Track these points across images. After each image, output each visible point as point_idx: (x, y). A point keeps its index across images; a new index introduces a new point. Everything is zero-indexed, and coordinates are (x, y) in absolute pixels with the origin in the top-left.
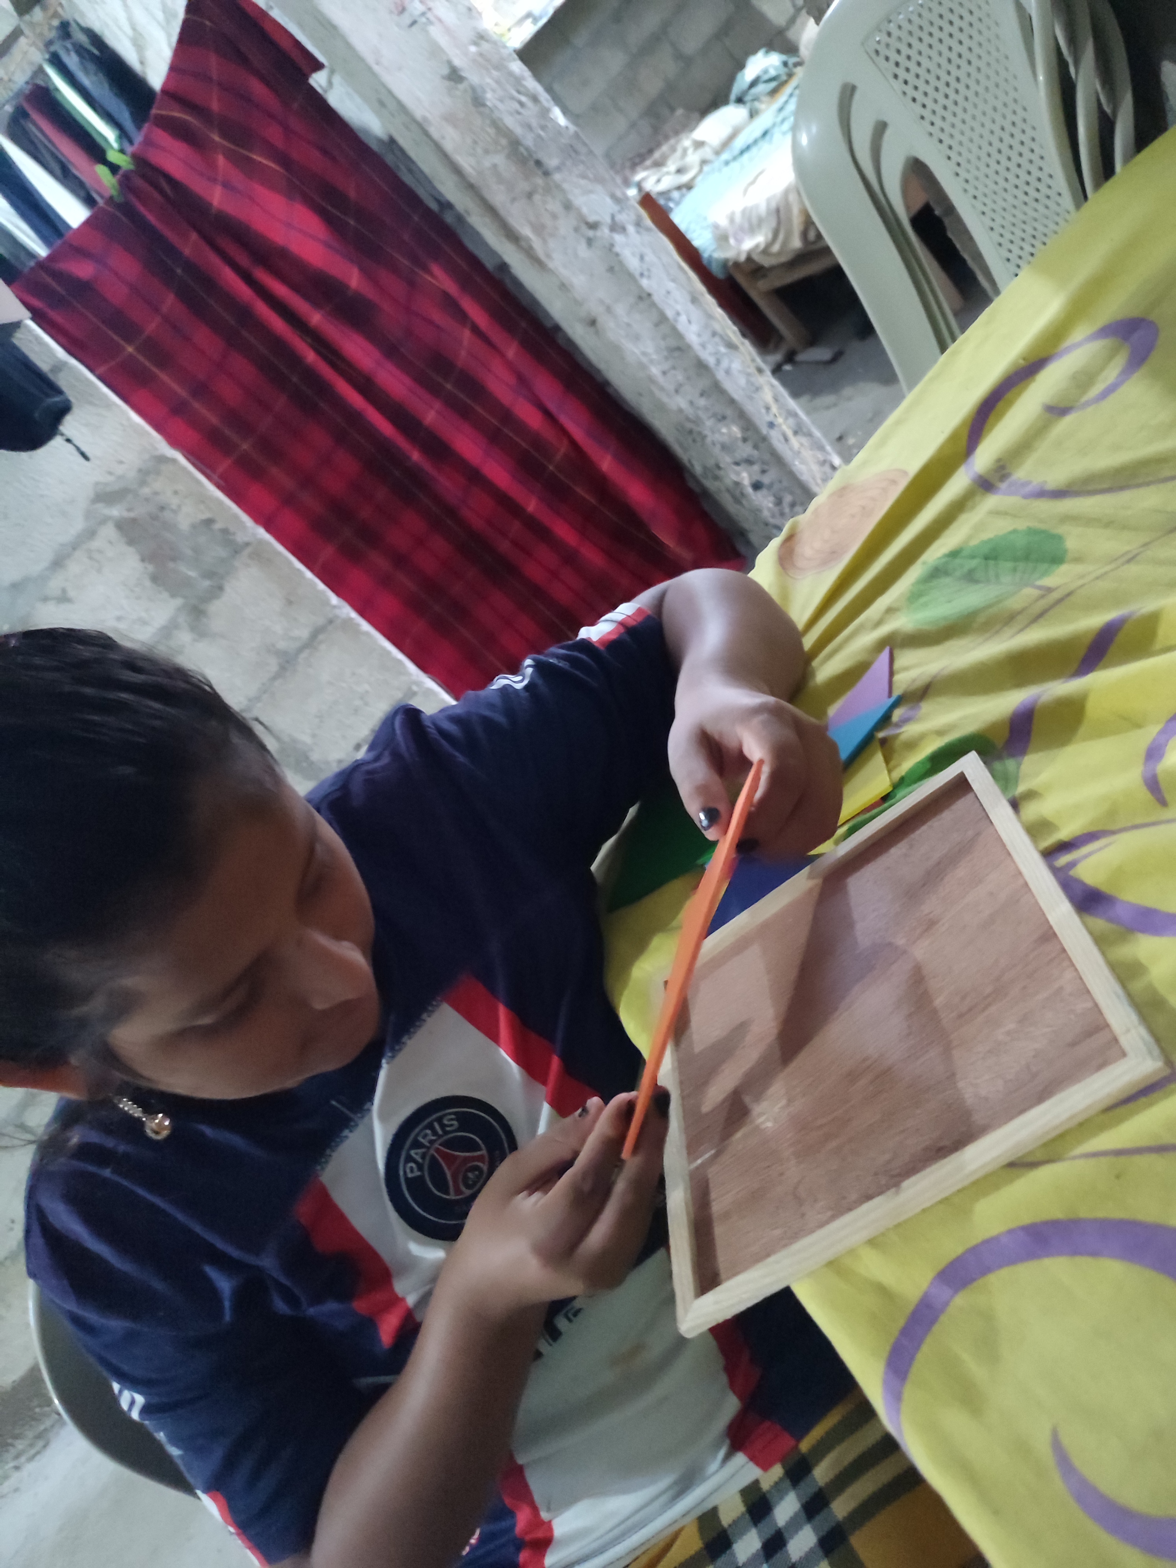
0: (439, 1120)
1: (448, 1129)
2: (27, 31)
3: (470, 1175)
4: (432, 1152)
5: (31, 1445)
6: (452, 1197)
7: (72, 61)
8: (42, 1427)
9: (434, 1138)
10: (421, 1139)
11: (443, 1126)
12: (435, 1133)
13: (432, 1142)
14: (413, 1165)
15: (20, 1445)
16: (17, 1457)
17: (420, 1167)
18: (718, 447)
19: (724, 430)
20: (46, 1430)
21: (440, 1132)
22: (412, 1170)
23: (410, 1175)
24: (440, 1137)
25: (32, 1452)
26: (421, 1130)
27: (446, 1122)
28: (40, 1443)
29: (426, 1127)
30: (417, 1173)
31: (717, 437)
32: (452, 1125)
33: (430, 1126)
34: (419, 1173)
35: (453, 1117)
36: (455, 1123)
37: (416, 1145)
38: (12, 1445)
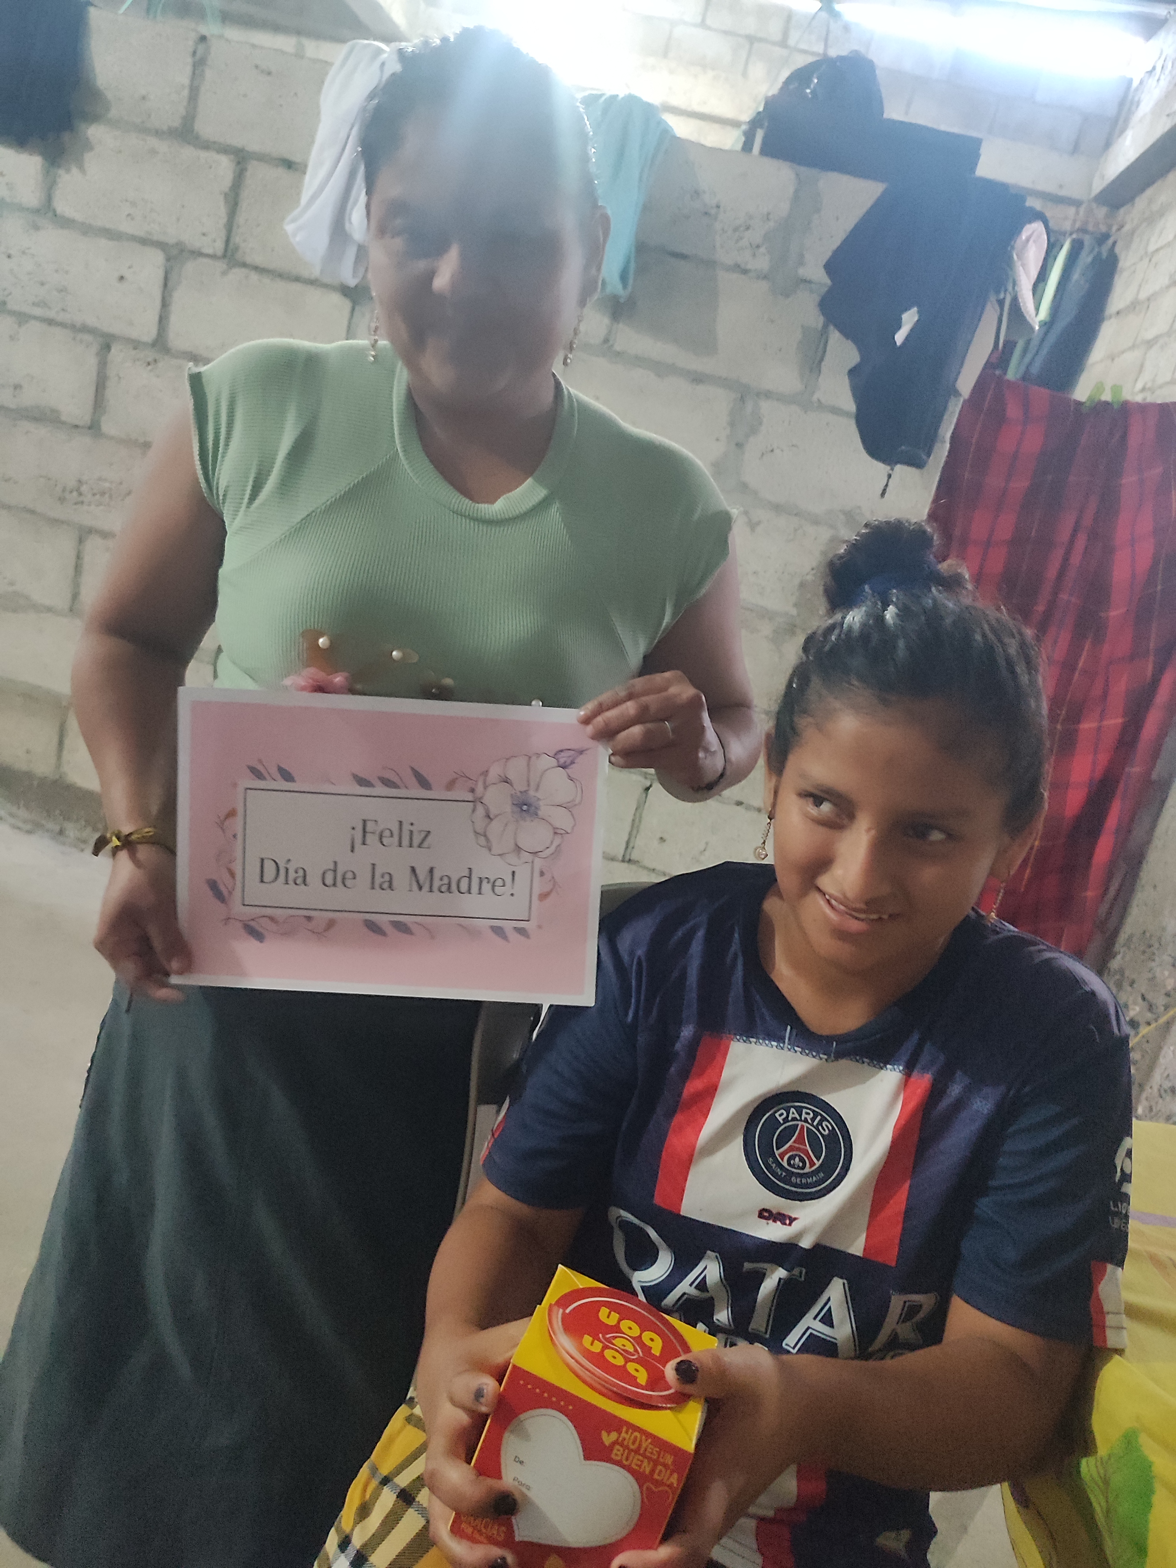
0: (824, 1119)
1: (820, 1128)
2: (1082, 210)
3: (797, 1159)
4: (800, 1123)
5: (25, 822)
6: (777, 1153)
7: (1085, 258)
8: (43, 822)
9: (810, 1121)
10: (804, 1111)
11: (820, 1123)
12: (813, 1119)
13: (806, 1121)
14: (785, 1114)
15: (23, 813)
16: (11, 815)
17: (786, 1120)
18: (1150, 975)
19: (1166, 973)
20: (43, 826)
21: (815, 1123)
22: (781, 1115)
23: (777, 1115)
24: (812, 1125)
25: (20, 824)
26: (810, 1109)
27: (824, 1124)
28: (29, 827)
29: (813, 1111)
30: (780, 1119)
31: (1158, 971)
32: (824, 1130)
33: (816, 1114)
34: (782, 1122)
35: (830, 1128)
36: (827, 1132)
37: (799, 1110)
38: (19, 808)
